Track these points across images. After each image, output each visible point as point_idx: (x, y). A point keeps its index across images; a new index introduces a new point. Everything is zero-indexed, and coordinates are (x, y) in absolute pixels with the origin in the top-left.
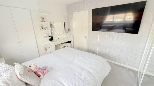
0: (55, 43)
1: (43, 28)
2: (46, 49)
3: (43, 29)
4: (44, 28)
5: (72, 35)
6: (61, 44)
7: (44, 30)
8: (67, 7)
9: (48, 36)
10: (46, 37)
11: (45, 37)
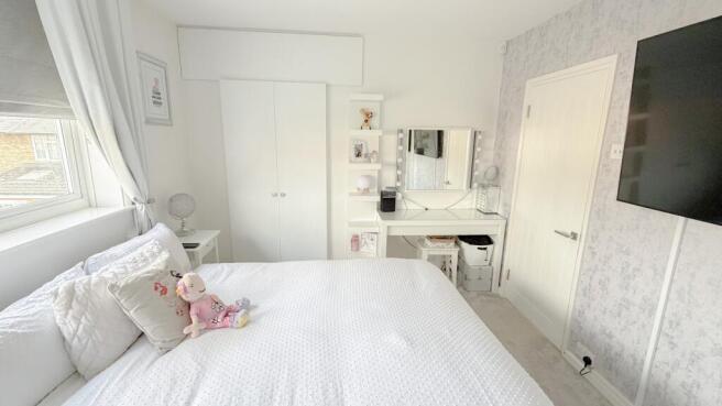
0: (389, 227)
1: (358, 155)
2: (355, 240)
3: (359, 159)
4: (363, 152)
5: (505, 205)
6: (431, 238)
7: (365, 162)
8: (505, 54)
9: (376, 190)
10: (366, 192)
11: (359, 189)
